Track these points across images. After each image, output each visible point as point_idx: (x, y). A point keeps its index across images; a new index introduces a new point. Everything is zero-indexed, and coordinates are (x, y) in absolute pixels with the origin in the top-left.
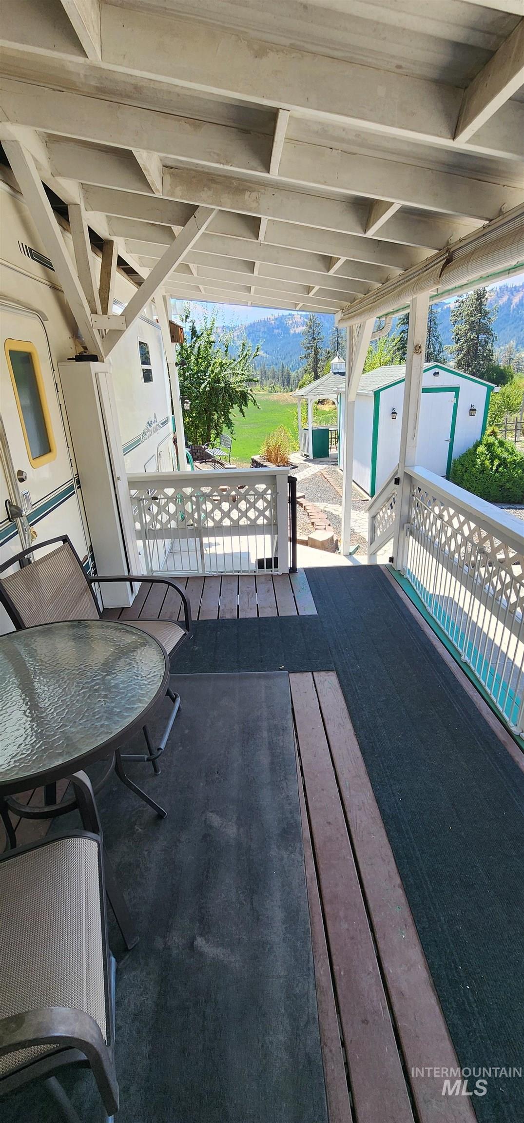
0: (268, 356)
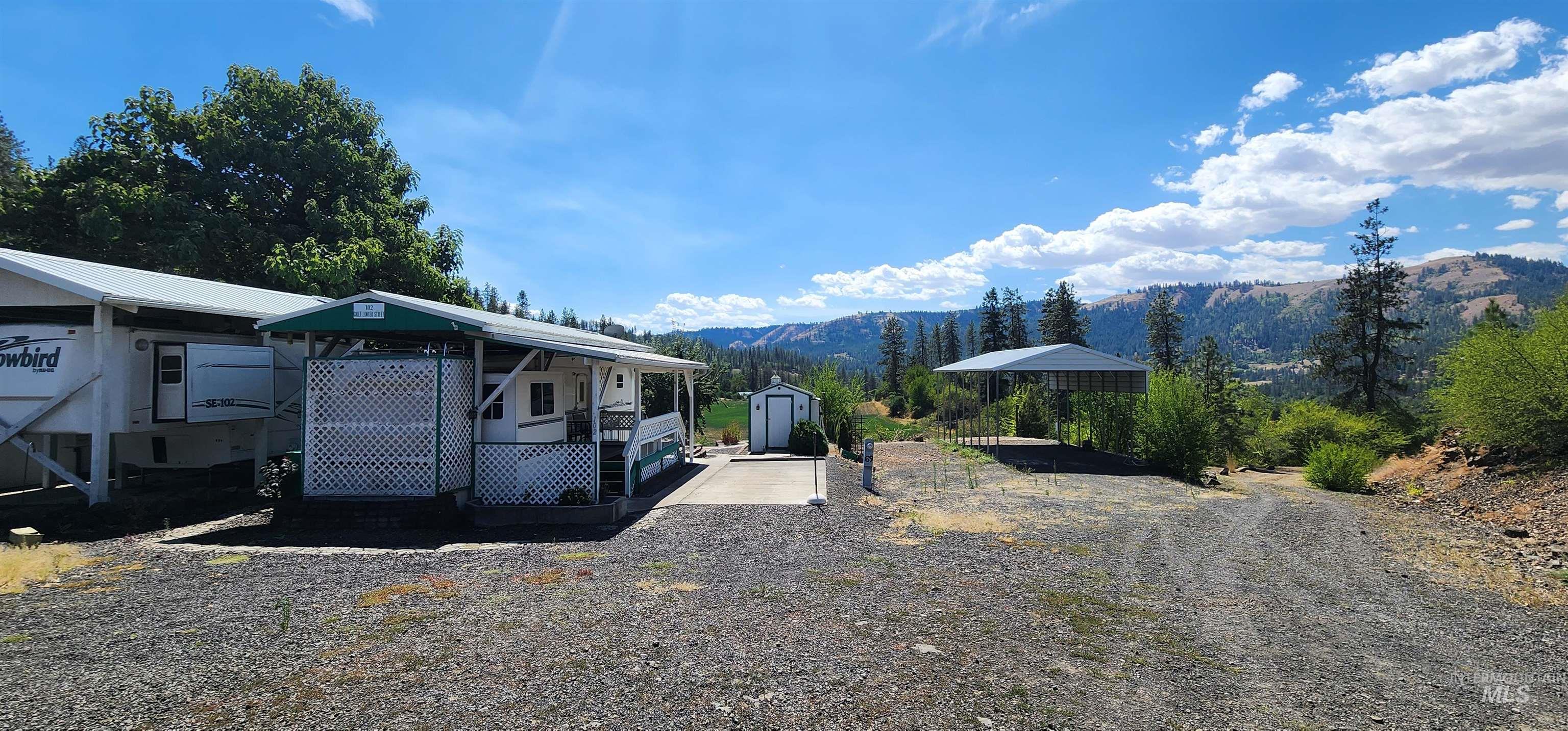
0: (851, 358)
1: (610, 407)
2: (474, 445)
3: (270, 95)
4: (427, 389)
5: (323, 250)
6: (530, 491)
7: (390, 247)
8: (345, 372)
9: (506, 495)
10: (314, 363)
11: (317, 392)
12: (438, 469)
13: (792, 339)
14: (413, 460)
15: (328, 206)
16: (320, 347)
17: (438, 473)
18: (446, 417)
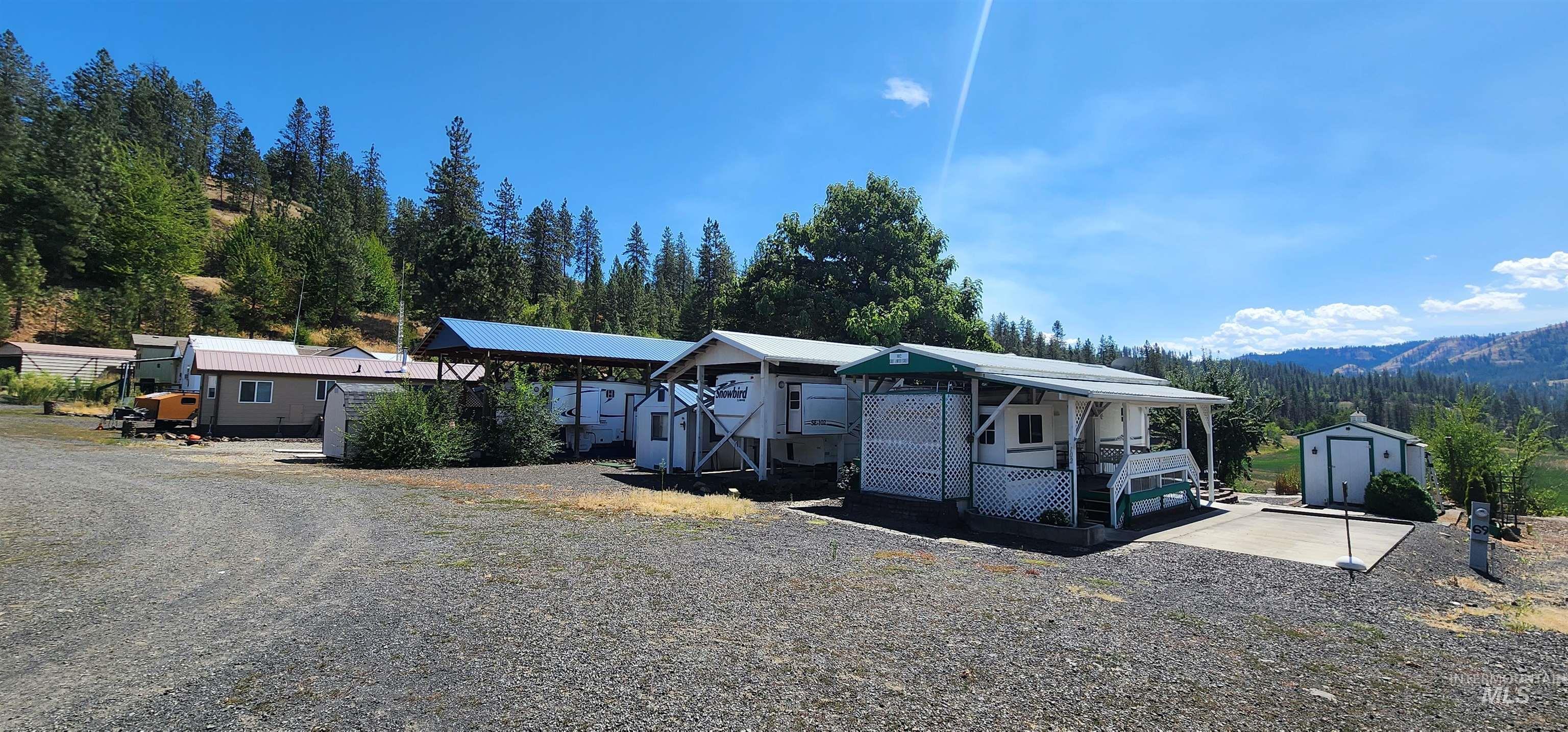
1: (1113, 440)
2: (972, 464)
3: (849, 201)
4: (935, 418)
5: (880, 310)
6: (1016, 507)
7: (926, 302)
8: (884, 403)
9: (997, 508)
10: (866, 397)
11: (868, 417)
12: (944, 480)
13: (1452, 360)
14: (927, 472)
15: (884, 275)
16: (872, 384)
17: (943, 483)
18: (950, 439)
